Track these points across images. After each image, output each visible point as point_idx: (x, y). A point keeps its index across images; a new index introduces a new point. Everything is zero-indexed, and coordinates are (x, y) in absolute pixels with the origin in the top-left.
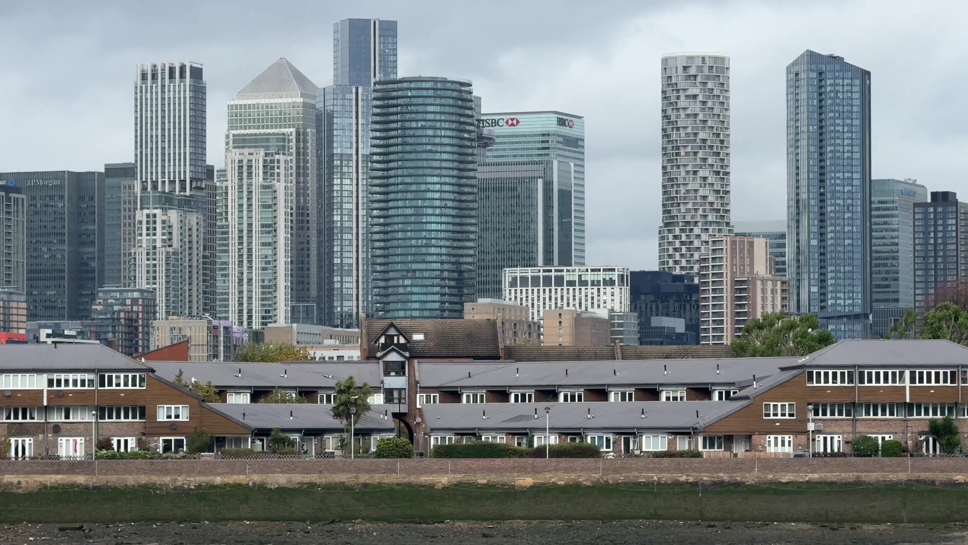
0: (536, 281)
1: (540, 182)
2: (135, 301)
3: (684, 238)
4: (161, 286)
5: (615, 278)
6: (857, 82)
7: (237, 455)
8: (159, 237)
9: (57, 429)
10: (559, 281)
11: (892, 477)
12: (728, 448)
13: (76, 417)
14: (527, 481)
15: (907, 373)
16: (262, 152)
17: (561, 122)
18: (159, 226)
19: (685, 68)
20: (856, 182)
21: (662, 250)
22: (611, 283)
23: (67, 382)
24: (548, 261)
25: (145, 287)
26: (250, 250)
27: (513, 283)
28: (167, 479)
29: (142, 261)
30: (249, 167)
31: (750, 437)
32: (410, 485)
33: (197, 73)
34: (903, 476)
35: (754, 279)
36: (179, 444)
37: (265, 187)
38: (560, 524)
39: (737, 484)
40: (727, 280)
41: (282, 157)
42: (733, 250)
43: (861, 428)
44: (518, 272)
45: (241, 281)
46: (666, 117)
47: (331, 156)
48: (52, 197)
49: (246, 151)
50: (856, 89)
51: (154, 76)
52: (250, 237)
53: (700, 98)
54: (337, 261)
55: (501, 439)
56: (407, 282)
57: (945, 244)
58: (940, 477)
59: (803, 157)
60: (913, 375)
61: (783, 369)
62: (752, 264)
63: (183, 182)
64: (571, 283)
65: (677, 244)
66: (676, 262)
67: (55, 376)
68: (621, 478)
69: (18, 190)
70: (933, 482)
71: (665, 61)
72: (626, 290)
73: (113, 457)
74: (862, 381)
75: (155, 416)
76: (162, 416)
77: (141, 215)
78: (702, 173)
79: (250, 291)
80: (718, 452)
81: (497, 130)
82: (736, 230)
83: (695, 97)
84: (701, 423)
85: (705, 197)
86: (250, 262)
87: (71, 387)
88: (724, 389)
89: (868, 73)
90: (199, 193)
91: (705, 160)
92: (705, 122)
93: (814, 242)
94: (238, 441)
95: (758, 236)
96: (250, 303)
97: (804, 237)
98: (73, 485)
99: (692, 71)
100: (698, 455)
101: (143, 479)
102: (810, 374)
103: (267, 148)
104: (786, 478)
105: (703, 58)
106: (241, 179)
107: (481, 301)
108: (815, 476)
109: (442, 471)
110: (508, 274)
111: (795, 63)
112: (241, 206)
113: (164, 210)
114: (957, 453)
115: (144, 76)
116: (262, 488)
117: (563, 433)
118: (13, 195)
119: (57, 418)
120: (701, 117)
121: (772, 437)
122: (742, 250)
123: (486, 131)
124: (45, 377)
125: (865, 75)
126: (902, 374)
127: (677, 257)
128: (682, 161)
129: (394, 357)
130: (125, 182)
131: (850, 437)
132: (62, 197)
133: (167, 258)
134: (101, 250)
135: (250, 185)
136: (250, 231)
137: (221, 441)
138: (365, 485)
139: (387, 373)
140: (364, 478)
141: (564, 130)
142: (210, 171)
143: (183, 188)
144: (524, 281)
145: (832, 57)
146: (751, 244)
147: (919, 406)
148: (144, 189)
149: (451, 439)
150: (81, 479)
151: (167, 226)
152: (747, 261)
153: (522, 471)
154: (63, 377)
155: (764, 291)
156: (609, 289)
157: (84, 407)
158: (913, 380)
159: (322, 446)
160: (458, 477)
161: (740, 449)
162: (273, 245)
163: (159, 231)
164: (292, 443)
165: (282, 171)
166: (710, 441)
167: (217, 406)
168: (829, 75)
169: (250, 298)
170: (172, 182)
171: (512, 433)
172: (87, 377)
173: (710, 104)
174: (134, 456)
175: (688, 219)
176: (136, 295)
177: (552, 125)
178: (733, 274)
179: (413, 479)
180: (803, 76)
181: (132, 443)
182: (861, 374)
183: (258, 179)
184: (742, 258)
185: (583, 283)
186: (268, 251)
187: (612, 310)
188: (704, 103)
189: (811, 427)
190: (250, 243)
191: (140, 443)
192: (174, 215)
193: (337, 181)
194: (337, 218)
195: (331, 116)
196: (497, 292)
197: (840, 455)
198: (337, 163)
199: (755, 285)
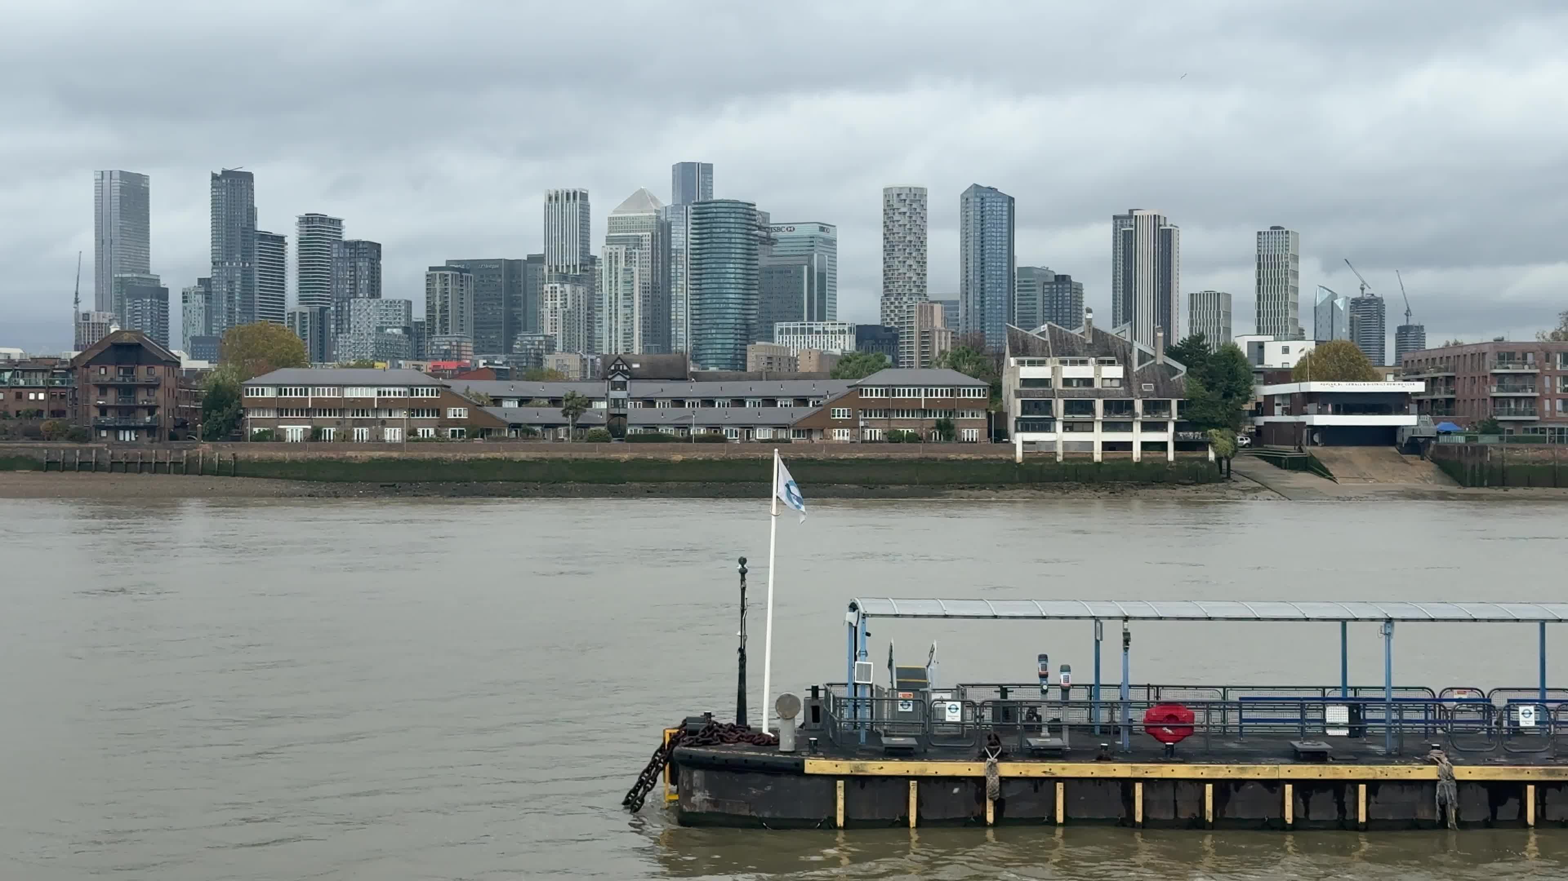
0: (795, 331)
1: (806, 268)
2: (540, 342)
3: (897, 304)
4: (559, 332)
5: (846, 329)
6: (1006, 205)
7: (496, 439)
8: (559, 302)
9: (384, 423)
10: (810, 331)
11: (910, 455)
12: (810, 437)
13: (396, 415)
14: (678, 457)
15: (923, 390)
16: (624, 249)
17: (822, 229)
18: (558, 294)
19: (898, 195)
20: (1005, 269)
21: (883, 312)
22: (844, 332)
23: (395, 393)
24: (810, 318)
25: (549, 333)
26: (616, 310)
27: (781, 332)
28: (450, 455)
29: (548, 317)
30: (616, 257)
31: (822, 430)
32: (604, 459)
33: (584, 197)
34: (916, 455)
35: (934, 331)
36: (461, 432)
37: (625, 270)
38: (699, 484)
39: (812, 460)
40: (916, 330)
41: (637, 251)
42: (920, 312)
43: (893, 425)
44: (784, 325)
45: (610, 330)
46: (886, 226)
47: (670, 250)
48: (494, 276)
49: (614, 247)
50: (1005, 209)
51: (557, 199)
52: (616, 302)
53: (908, 214)
54: (673, 317)
55: (671, 431)
56: (713, 331)
57: (1063, 308)
58: (940, 456)
59: (971, 252)
60: (926, 391)
61: (849, 387)
62: (932, 321)
63: (575, 267)
64: (818, 332)
65: (893, 308)
66: (892, 319)
67: (382, 389)
68: (738, 456)
69: (468, 271)
70: (935, 459)
71: (886, 190)
72: (853, 337)
73: (418, 440)
74: (894, 395)
75: (446, 415)
76: (450, 416)
77: (547, 287)
78: (908, 263)
79: (616, 336)
80: (803, 440)
81: (780, 234)
82: (930, 299)
83: (905, 213)
84: (792, 421)
85: (910, 278)
86: (616, 317)
87: (392, 396)
88: (815, 400)
89: (1013, 199)
90: (585, 274)
91: (911, 254)
92: (911, 229)
93: (977, 307)
94: (499, 431)
95: (936, 302)
96: (616, 345)
97: (970, 303)
98: (391, 458)
99: (903, 197)
100: (789, 441)
101: (435, 455)
102: (861, 390)
103: (627, 245)
104: (842, 456)
105: (910, 189)
106: (611, 265)
107: (758, 343)
108: (861, 455)
109: (626, 451)
110: (778, 327)
111: (966, 192)
112: (610, 282)
113: (562, 284)
114: (953, 441)
115: (550, 198)
116: (510, 461)
117: (709, 427)
118: (464, 274)
119: (384, 416)
120: (908, 226)
121: (837, 430)
122: (926, 312)
123: (772, 235)
124: (375, 390)
125: (1011, 200)
126: (919, 391)
127: (893, 315)
128: (896, 254)
129: (619, 378)
130: (539, 266)
131: (887, 430)
132: (500, 276)
133: (564, 315)
134: (525, 310)
135: (616, 269)
136: (616, 298)
137: (489, 431)
138: (576, 460)
139: (614, 389)
140: (575, 455)
141: (823, 234)
142: (593, 260)
143: (575, 271)
144: (788, 331)
145: (990, 188)
146: (932, 308)
147: (930, 411)
148: (550, 271)
149: (640, 430)
150: (395, 455)
151: (564, 294)
152: (930, 319)
153: (675, 450)
154: (387, 389)
155: (940, 338)
156: (842, 336)
157: (401, 409)
158: (926, 395)
159: (556, 434)
160: (635, 455)
161: (816, 438)
162: (631, 307)
163: (559, 298)
164: (535, 433)
165: (637, 259)
166: (798, 432)
167: (492, 410)
168: (988, 200)
169: (616, 341)
170: (568, 267)
171: (678, 427)
172: (402, 390)
173: (914, 218)
174: (431, 440)
175: (900, 291)
176: (541, 338)
177: (815, 230)
178: (920, 327)
179: (606, 456)
180: (971, 200)
181: (432, 431)
182: (894, 390)
183: (622, 265)
184: (926, 317)
185: (826, 332)
186: (628, 311)
187: (844, 350)
188: (910, 217)
189: (862, 424)
190: (616, 306)
191: (436, 432)
192: (568, 288)
193: (673, 267)
194: (673, 290)
195: (669, 225)
196: (770, 338)
197: (880, 441)
198: (673, 255)
199: (934, 335)
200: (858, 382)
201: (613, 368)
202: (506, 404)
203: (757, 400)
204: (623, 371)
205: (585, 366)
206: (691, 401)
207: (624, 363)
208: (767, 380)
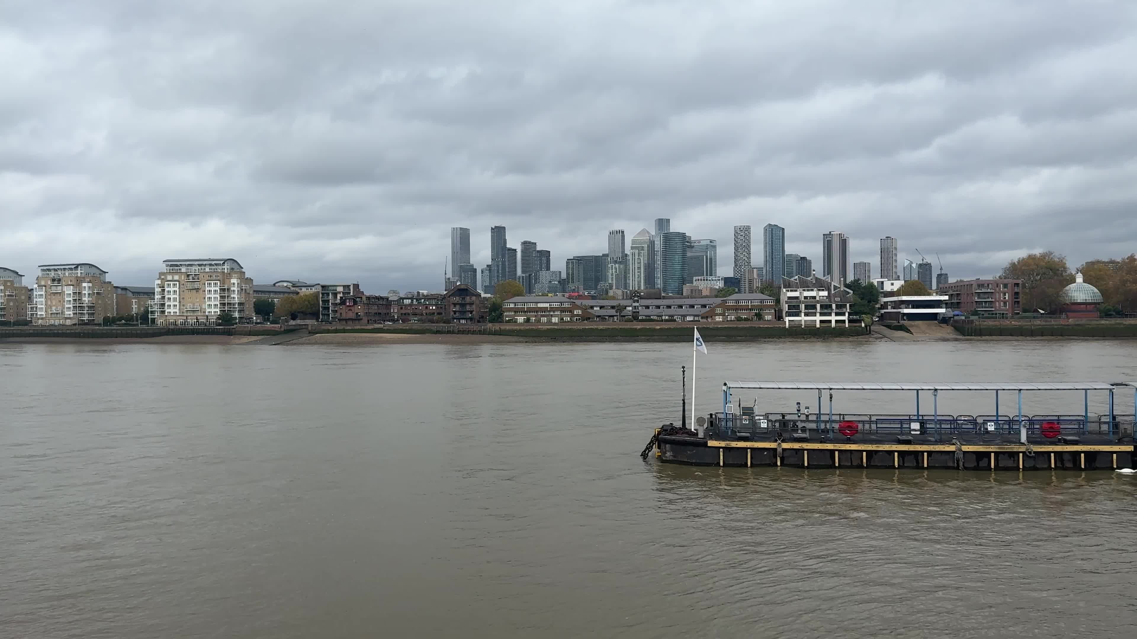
0: (701, 280)
1: (705, 256)
2: (607, 286)
3: (739, 269)
4: (614, 282)
5: (720, 279)
6: (781, 231)
7: (592, 321)
8: (614, 271)
9: (552, 316)
10: (707, 280)
11: (745, 326)
12: (707, 320)
13: (556, 313)
14: (658, 327)
15: (750, 301)
16: (637, 251)
17: (711, 242)
18: (614, 268)
19: (740, 229)
20: (781, 255)
21: (734, 272)
22: (719, 280)
23: (555, 305)
24: (707, 275)
25: (611, 282)
26: (635, 273)
27: (696, 281)
28: (575, 327)
29: (610, 276)
30: (635, 254)
31: (712, 317)
33: (623, 232)
34: (748, 326)
35: (754, 279)
36: (579, 319)
37: (638, 259)
38: (666, 337)
39: (708, 328)
40: (747, 279)
41: (642, 252)
42: (749, 272)
43: (739, 315)
44: (697, 278)
45: (633, 280)
46: (735, 240)
47: (654, 251)
48: (590, 262)
49: (634, 250)
50: (781, 233)
51: (613, 233)
53: (743, 236)
54: (656, 276)
55: (656, 318)
56: (670, 280)
57: (804, 270)
58: (757, 326)
59: (768, 249)
60: (751, 302)
61: (722, 301)
62: (753, 275)
63: (619, 258)
64: (710, 280)
65: (738, 271)
66: (738, 275)
67: (551, 304)
68: (680, 327)
69: (580, 260)
70: (755, 327)
71: (735, 227)
72: (723, 282)
73: (563, 322)
74: (739, 303)
75: (574, 313)
76: (575, 313)
77: (610, 266)
78: (744, 254)
79: (635, 283)
80: (705, 320)
81: (695, 244)
82: (753, 267)
83: (742, 235)
84: (700, 313)
85: (744, 259)
86: (635, 276)
87: (555, 306)
88: (709, 305)
89: (784, 229)
90: (623, 260)
91: (744, 250)
92: (744, 241)
93: (770, 270)
94: (593, 319)
95: (755, 268)
96: (635, 286)
97: (768, 269)
98: (554, 328)
99: (741, 229)
100: (700, 321)
101: (570, 327)
102: (726, 302)
103: (639, 249)
104: (720, 326)
105: (744, 226)
107: (687, 285)
108: (727, 326)
109: (639, 325)
110: (695, 278)
111: (766, 227)
112: (633, 263)
113: (615, 264)
114: (762, 320)
115: (610, 233)
116: (597, 329)
117: (669, 316)
118: (580, 261)
119: (552, 313)
120: (744, 240)
121: (717, 317)
122: (751, 272)
123: (692, 245)
124: (549, 304)
125: (783, 229)
126: (748, 302)
127: (738, 273)
128: (739, 250)
129: (636, 298)
130: (607, 258)
131: (736, 317)
132: (593, 262)
133: (616, 276)
134: (602, 274)
135: (634, 258)
136: (635, 269)
137: (589, 318)
139: (634, 302)
140: (620, 327)
141: (712, 244)
142: (626, 255)
143: (619, 259)
144: (698, 280)
145: (775, 225)
146: (753, 270)
147: (753, 309)
148: (611, 259)
149: (644, 317)
150: (556, 327)
151: (616, 268)
153: (657, 325)
154: (553, 304)
155: (756, 282)
156: (719, 281)
157: (558, 311)
158: (751, 303)
159: (614, 319)
160: (642, 327)
161: (709, 320)
162: (640, 272)
164: (605, 319)
165: (642, 255)
166: (702, 318)
167: (590, 311)
168: (774, 229)
170: (617, 258)
171: (658, 316)
172: (558, 304)
173: (746, 237)
174: (568, 322)
175: (741, 264)
176: (608, 284)
177: (708, 242)
178: (748, 277)
179: (632, 327)
180: (768, 229)
181: (569, 319)
182: (739, 302)
183: (637, 257)
184: (751, 274)
185: (713, 280)
186: (639, 274)
187: (719, 287)
188: (744, 237)
189: (727, 314)
191: (570, 319)
192: (617, 265)
193: (656, 257)
194: (656, 266)
195: (654, 242)
196: (692, 283)
197: (734, 321)
198: (656, 253)
200: (725, 299)
201: (634, 295)
202: (595, 308)
203: (687, 306)
204: (637, 296)
205: (624, 294)
206: (662, 306)
207: (638, 293)
208: (691, 298)
